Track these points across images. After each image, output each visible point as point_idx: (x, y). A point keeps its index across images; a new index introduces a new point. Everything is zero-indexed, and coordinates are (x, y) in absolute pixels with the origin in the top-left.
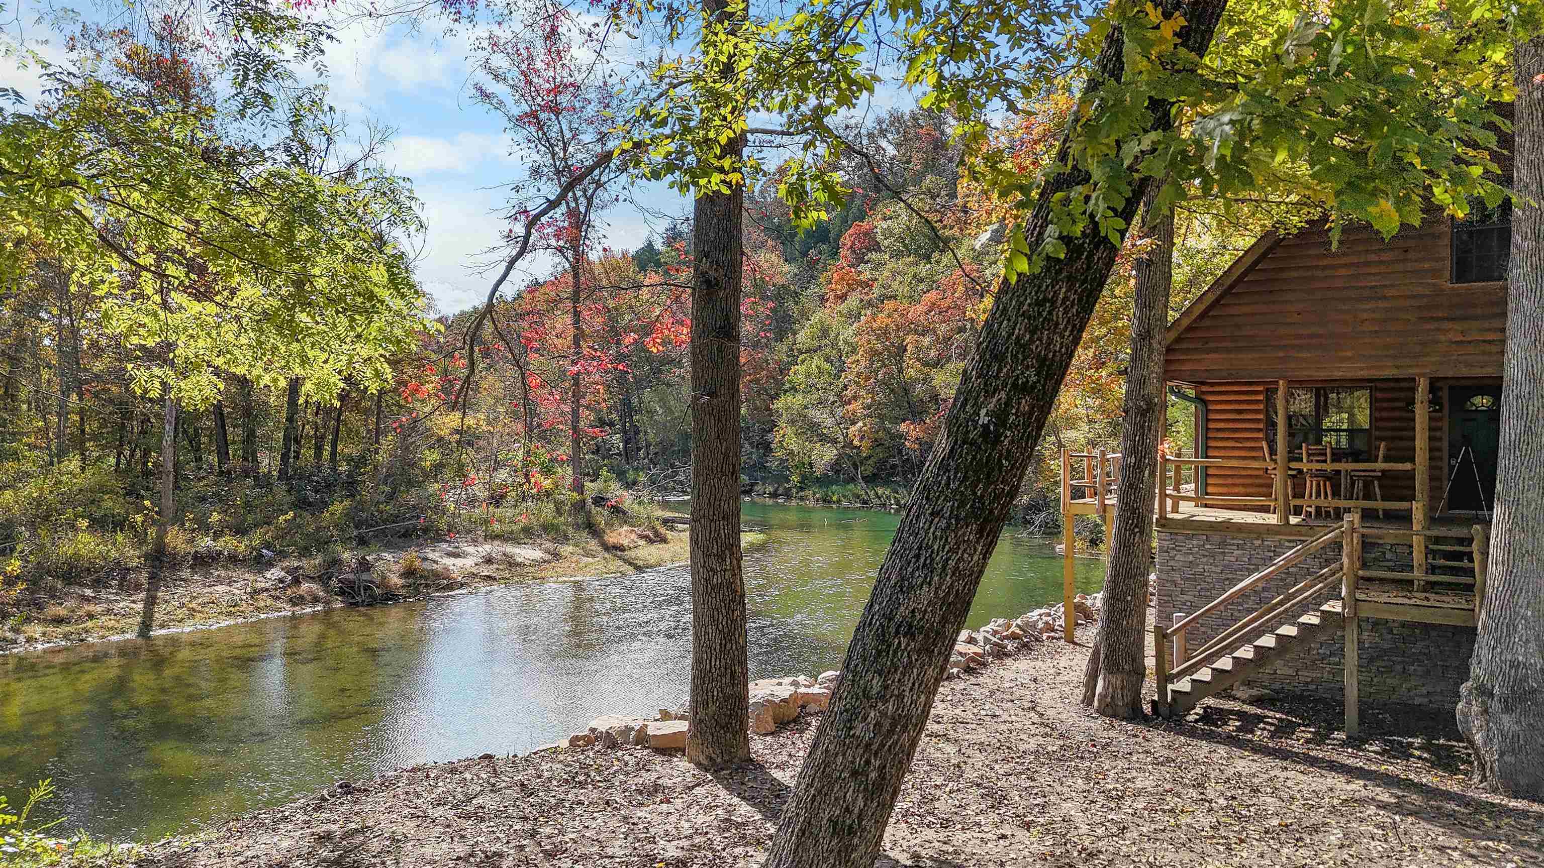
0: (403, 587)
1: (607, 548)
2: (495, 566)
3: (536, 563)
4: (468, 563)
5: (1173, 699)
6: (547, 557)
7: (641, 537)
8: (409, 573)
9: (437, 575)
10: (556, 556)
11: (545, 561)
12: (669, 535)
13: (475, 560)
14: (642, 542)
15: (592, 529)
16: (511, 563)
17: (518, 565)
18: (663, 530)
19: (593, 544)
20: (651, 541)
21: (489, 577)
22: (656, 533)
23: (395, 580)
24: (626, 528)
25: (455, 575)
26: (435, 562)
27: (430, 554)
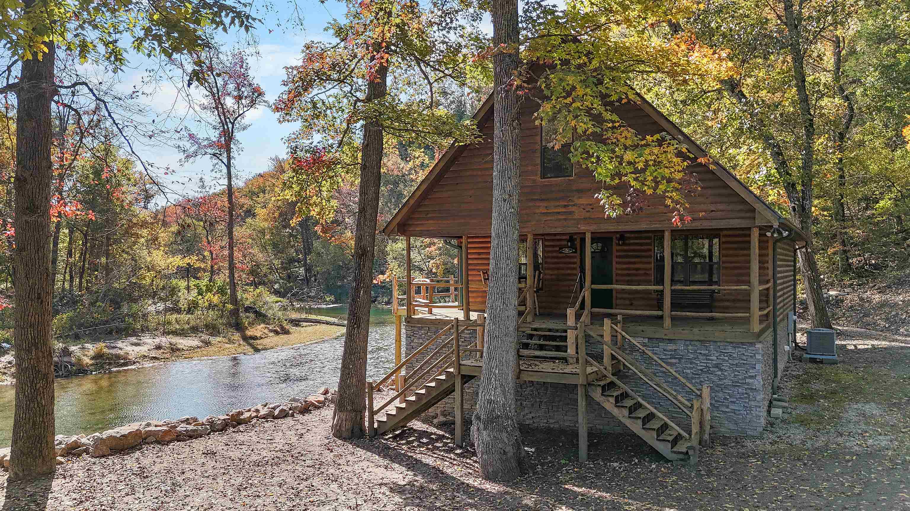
0: (91, 365)
1: (246, 338)
2: (162, 351)
3: (192, 349)
4: (143, 350)
5: (379, 426)
6: (200, 344)
7: (271, 331)
8: (98, 356)
9: (118, 357)
10: (207, 343)
11: (198, 347)
12: (293, 329)
13: (149, 347)
14: (272, 334)
15: (239, 327)
16: (174, 350)
17: (178, 350)
18: (288, 327)
19: (237, 336)
20: (277, 333)
21: (154, 357)
22: (282, 328)
23: (87, 360)
24: (263, 325)
25: (132, 357)
26: (121, 349)
27: (120, 344)
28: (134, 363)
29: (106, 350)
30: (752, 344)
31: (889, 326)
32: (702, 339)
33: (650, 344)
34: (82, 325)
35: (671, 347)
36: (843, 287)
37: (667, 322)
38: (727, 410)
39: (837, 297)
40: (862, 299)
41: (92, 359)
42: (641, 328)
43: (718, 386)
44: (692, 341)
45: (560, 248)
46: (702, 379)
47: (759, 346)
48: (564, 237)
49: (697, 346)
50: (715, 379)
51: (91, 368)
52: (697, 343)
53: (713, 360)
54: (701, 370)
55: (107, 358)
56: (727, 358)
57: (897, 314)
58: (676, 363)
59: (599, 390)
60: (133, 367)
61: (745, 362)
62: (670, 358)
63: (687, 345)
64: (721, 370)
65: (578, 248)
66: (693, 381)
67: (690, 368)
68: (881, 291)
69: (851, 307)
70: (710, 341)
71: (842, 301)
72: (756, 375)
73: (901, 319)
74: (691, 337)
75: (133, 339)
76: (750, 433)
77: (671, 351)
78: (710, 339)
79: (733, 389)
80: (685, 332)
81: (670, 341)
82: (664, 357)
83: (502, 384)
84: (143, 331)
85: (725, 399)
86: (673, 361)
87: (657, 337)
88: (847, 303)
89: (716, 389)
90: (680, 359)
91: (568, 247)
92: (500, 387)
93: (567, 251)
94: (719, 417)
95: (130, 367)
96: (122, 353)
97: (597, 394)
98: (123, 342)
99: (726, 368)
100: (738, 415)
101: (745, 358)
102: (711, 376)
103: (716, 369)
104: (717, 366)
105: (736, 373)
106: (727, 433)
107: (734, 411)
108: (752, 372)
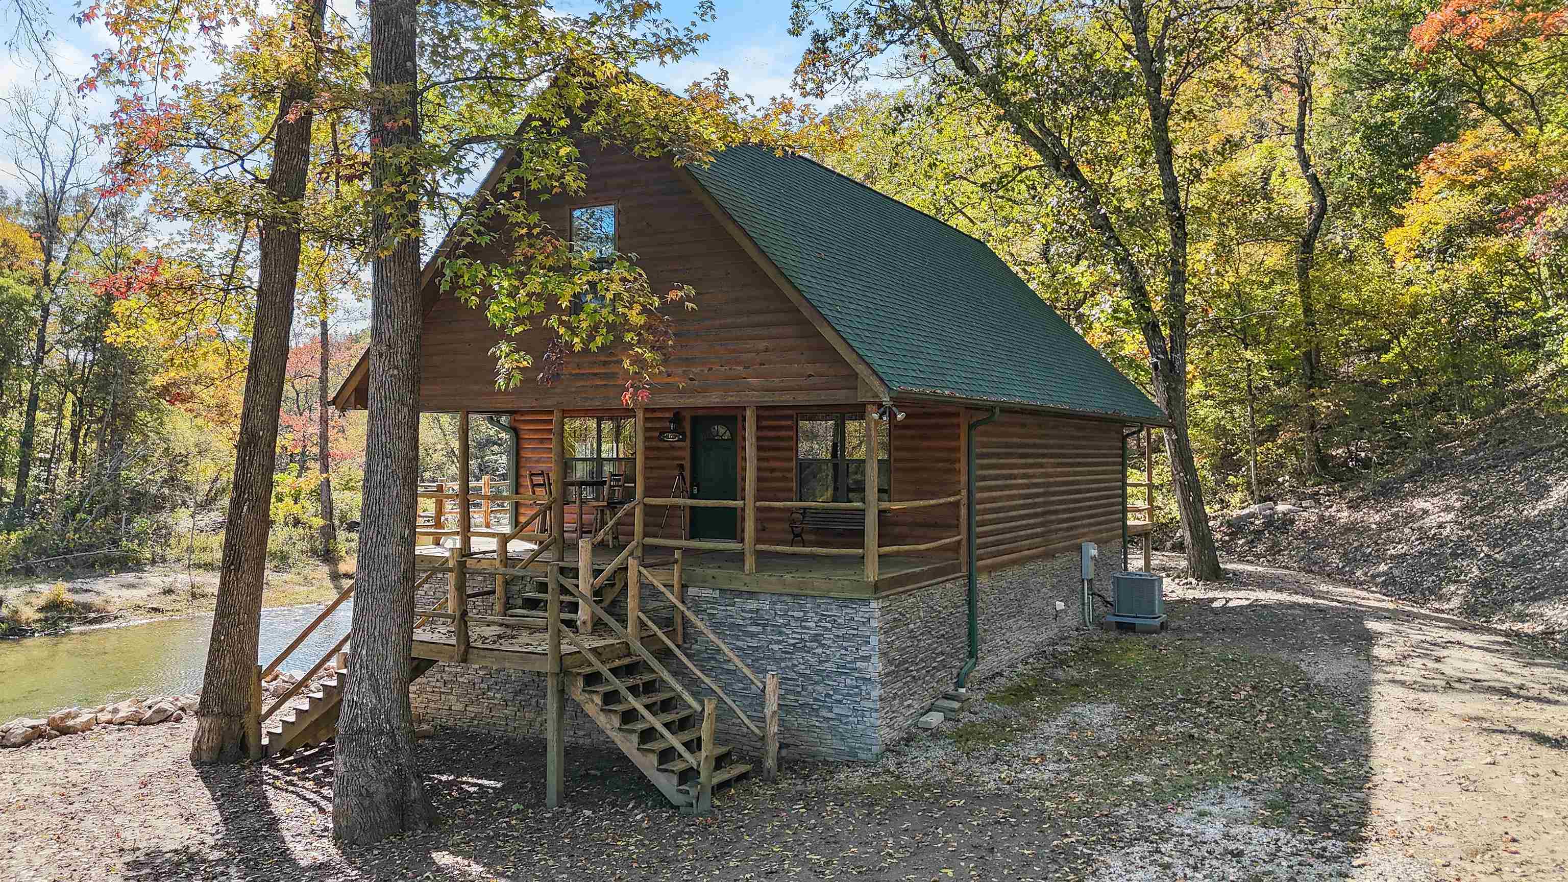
0: (36, 621)
4: (138, 595)
5: (270, 741)
8: (52, 606)
9: (88, 607)
23: (29, 613)
25: (112, 609)
26: (98, 593)
27: (100, 585)
28: (116, 618)
29: (68, 597)
30: (865, 602)
31: (1343, 567)
32: (796, 591)
33: (722, 601)
34: (44, 552)
35: (752, 605)
36: (1301, 497)
37: (750, 562)
38: (830, 715)
39: (1285, 515)
40: (1321, 518)
41: (40, 610)
42: (710, 572)
43: (818, 672)
44: (781, 595)
45: (661, 434)
46: (795, 662)
47: (874, 604)
48: (667, 415)
49: (787, 604)
50: (813, 661)
51: (34, 626)
52: (788, 599)
53: (809, 629)
54: (794, 645)
55: (70, 610)
56: (829, 625)
57: (1362, 545)
58: (759, 633)
59: (580, 683)
60: (109, 625)
61: (855, 632)
62: (751, 625)
63: (775, 603)
64: (823, 646)
65: (688, 434)
66: (783, 665)
67: (779, 642)
68: (1354, 506)
69: (1305, 532)
70: (806, 596)
71: (1292, 522)
72: (870, 656)
73: (1364, 554)
74: (779, 589)
75: (129, 577)
76: (862, 755)
77: (751, 611)
78: (805, 592)
79: (838, 679)
80: (771, 580)
81: (752, 594)
82: (741, 622)
83: (372, 675)
84: (153, 562)
85: (827, 696)
86: (753, 629)
87: (732, 587)
88: (1299, 525)
89: (816, 678)
90: (765, 625)
91: (671, 432)
92: (369, 679)
93: (670, 437)
94: (819, 727)
95: (104, 626)
96: (97, 601)
97: (577, 691)
98: (106, 582)
99: (829, 642)
100: (846, 724)
101: (854, 625)
102: (808, 657)
103: (815, 644)
104: (816, 638)
105: (843, 652)
106: (830, 755)
107: (839, 718)
108: (864, 651)
